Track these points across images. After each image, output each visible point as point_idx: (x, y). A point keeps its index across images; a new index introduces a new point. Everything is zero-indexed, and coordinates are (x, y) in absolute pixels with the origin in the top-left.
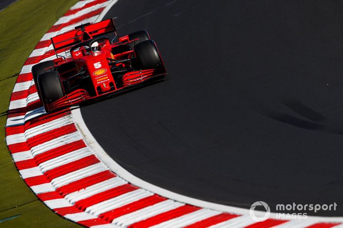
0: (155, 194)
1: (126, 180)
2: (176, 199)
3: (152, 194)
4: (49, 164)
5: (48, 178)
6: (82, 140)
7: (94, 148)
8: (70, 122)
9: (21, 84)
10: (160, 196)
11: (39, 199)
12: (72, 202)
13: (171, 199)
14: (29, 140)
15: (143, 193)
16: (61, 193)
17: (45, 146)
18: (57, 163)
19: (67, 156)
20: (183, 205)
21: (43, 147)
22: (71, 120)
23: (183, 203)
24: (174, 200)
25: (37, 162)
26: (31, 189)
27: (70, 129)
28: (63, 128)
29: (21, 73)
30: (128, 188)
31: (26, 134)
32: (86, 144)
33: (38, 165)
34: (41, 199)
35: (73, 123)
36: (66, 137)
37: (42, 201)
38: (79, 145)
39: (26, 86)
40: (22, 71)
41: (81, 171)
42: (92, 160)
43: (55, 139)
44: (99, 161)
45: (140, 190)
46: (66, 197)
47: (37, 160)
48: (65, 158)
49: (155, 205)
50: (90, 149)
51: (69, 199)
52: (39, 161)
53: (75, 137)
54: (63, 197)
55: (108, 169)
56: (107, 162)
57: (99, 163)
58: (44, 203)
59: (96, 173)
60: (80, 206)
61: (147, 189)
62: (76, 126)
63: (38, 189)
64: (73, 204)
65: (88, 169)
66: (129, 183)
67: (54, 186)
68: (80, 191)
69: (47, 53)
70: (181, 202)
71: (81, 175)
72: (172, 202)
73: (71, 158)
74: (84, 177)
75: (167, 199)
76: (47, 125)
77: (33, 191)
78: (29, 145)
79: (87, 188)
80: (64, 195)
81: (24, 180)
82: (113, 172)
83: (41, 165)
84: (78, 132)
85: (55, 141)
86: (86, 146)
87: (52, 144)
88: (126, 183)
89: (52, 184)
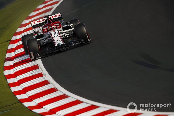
0: (77, 100)
1: (63, 93)
2: (87, 102)
3: (75, 100)
4: (25, 85)
5: (25, 91)
6: (41, 73)
7: (47, 77)
8: (35, 64)
9: (12, 45)
10: (80, 101)
11: (20, 102)
12: (36, 103)
13: (85, 102)
14: (15, 73)
15: (71, 99)
16: (31, 99)
17: (24, 76)
18: (29, 84)
19: (34, 81)
20: (91, 105)
21: (22, 76)
22: (36, 63)
23: (91, 104)
24: (86, 103)
25: (19, 83)
26: (16, 97)
27: (36, 67)
28: (32, 67)
29: (12, 40)
30: (64, 97)
31: (14, 70)
32: (43, 75)
33: (20, 85)
34: (21, 102)
35: (37, 64)
36: (34, 71)
37: (22, 103)
38: (40, 75)
39: (14, 46)
40: (12, 39)
41: (41, 88)
42: (46, 83)
43: (28, 72)
44: (50, 83)
45: (69, 98)
46: (33, 101)
47: (19, 82)
48: (33, 82)
49: (77, 105)
50: (45, 77)
51: (35, 102)
52: (20, 83)
53: (38, 71)
54: (32, 101)
55: (54, 87)
56: (53, 84)
57: (50, 84)
58: (23, 104)
59: (48, 89)
60: (40, 105)
61: (73, 97)
62: (39, 66)
63: (20, 97)
64: (36, 104)
65: (44, 87)
66: (64, 94)
67: (27, 95)
68: (40, 98)
69: (25, 30)
70: (89, 104)
71: (41, 90)
72: (85, 104)
73: (36, 81)
74: (42, 91)
75: (83, 102)
76: (25, 65)
77: (17, 98)
78: (15, 75)
79: (43, 97)
80: (32, 100)
81: (13, 92)
82: (56, 89)
83: (21, 85)
84: (40, 69)
85: (28, 73)
86: (43, 76)
87: (27, 74)
88: (63, 94)
89: (27, 94)
